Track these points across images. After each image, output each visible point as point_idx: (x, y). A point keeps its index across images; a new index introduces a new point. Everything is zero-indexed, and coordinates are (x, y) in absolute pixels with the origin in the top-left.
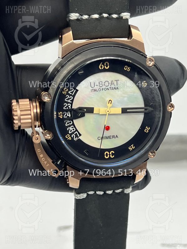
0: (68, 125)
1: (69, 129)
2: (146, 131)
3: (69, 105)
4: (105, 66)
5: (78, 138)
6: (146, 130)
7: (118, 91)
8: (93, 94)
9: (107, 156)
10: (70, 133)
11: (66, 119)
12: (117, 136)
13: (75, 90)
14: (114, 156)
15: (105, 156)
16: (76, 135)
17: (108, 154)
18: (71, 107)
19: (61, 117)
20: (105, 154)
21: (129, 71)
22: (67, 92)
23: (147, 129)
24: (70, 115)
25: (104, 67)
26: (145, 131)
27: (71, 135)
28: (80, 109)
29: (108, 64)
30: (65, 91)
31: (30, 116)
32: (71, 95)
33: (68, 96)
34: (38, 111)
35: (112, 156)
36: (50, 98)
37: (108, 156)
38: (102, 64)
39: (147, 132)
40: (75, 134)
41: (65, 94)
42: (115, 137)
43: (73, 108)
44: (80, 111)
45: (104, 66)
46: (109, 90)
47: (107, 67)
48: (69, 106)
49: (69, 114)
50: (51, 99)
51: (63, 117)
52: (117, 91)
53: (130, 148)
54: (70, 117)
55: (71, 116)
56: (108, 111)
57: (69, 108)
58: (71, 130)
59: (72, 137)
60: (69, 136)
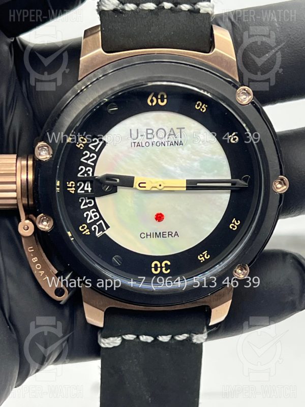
0: (86, 206)
1: (87, 215)
2: (233, 227)
3: (89, 170)
4: (159, 100)
5: (103, 232)
6: (233, 225)
7: (183, 149)
8: (135, 152)
9: (156, 270)
10: (88, 222)
11: (82, 195)
12: (176, 232)
13: (101, 143)
14: (169, 271)
15: (153, 269)
16: (100, 226)
17: (159, 265)
18: (93, 173)
19: (72, 190)
20: (153, 265)
22: (86, 145)
23: (235, 224)
24: (90, 189)
25: (157, 101)
26: (231, 228)
27: (89, 226)
28: (108, 177)
29: (165, 97)
31: (13, 187)
32: (94, 152)
33: (88, 153)
34: (31, 177)
35: (166, 270)
37: (159, 269)
38: (154, 96)
40: (98, 224)
42: (173, 235)
43: (95, 175)
44: (107, 181)
45: (157, 99)
47: (162, 101)
48: (89, 172)
49: (88, 187)
50: (52, 154)
51: (76, 191)
52: (181, 149)
53: (201, 257)
54: (90, 191)
55: (92, 190)
56: (160, 185)
57: (89, 174)
58: (91, 216)
59: (93, 230)
60: (85, 228)
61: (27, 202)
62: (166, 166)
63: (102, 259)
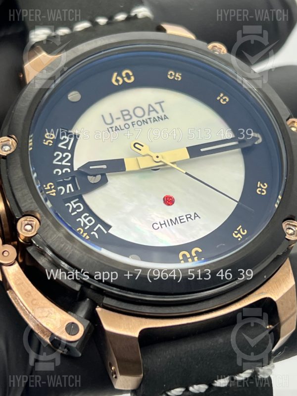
0: (75, 213)
2: (261, 192)
7: (170, 123)
14: (203, 259)
17: (188, 256)
19: (52, 193)
21: (179, 80)
23: (262, 188)
29: (131, 74)
32: (66, 150)
33: (60, 153)
35: (199, 259)
37: (190, 260)
38: (117, 75)
39: (263, 194)
40: (95, 230)
41: (50, 145)
42: (193, 217)
45: (123, 78)
46: (147, 123)
47: (129, 79)
49: (70, 190)
51: (57, 192)
56: (157, 157)
58: (85, 223)
60: (81, 233)
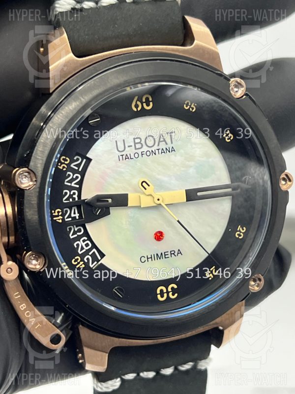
0: (76, 236)
1: (78, 245)
2: (239, 235)
3: (74, 194)
4: (144, 104)
5: (98, 262)
6: (239, 233)
7: (176, 156)
8: (124, 166)
9: (162, 297)
10: (80, 253)
11: (69, 224)
12: (179, 250)
13: (85, 160)
14: (176, 295)
15: (159, 296)
16: (93, 255)
17: (165, 290)
18: (79, 196)
19: (59, 219)
20: (158, 292)
21: (194, 111)
22: (68, 165)
23: (241, 232)
24: (77, 215)
25: (142, 106)
26: (237, 236)
27: (82, 256)
28: (99, 199)
29: (151, 99)
30: (64, 163)
33: (71, 174)
34: (9, 210)
35: (173, 295)
36: (34, 179)
37: (165, 295)
38: (138, 100)
39: (240, 237)
40: (90, 253)
41: (64, 169)
42: (176, 254)
43: (82, 198)
44: (98, 203)
45: (142, 103)
47: (148, 105)
48: (74, 196)
49: (75, 213)
50: (36, 181)
51: (63, 219)
52: (173, 156)
53: (209, 274)
54: (77, 218)
55: (80, 216)
56: (158, 200)
57: (75, 198)
58: (82, 246)
59: (86, 261)
60: (79, 261)
61: (7, 240)
62: (159, 177)
63: (101, 293)
